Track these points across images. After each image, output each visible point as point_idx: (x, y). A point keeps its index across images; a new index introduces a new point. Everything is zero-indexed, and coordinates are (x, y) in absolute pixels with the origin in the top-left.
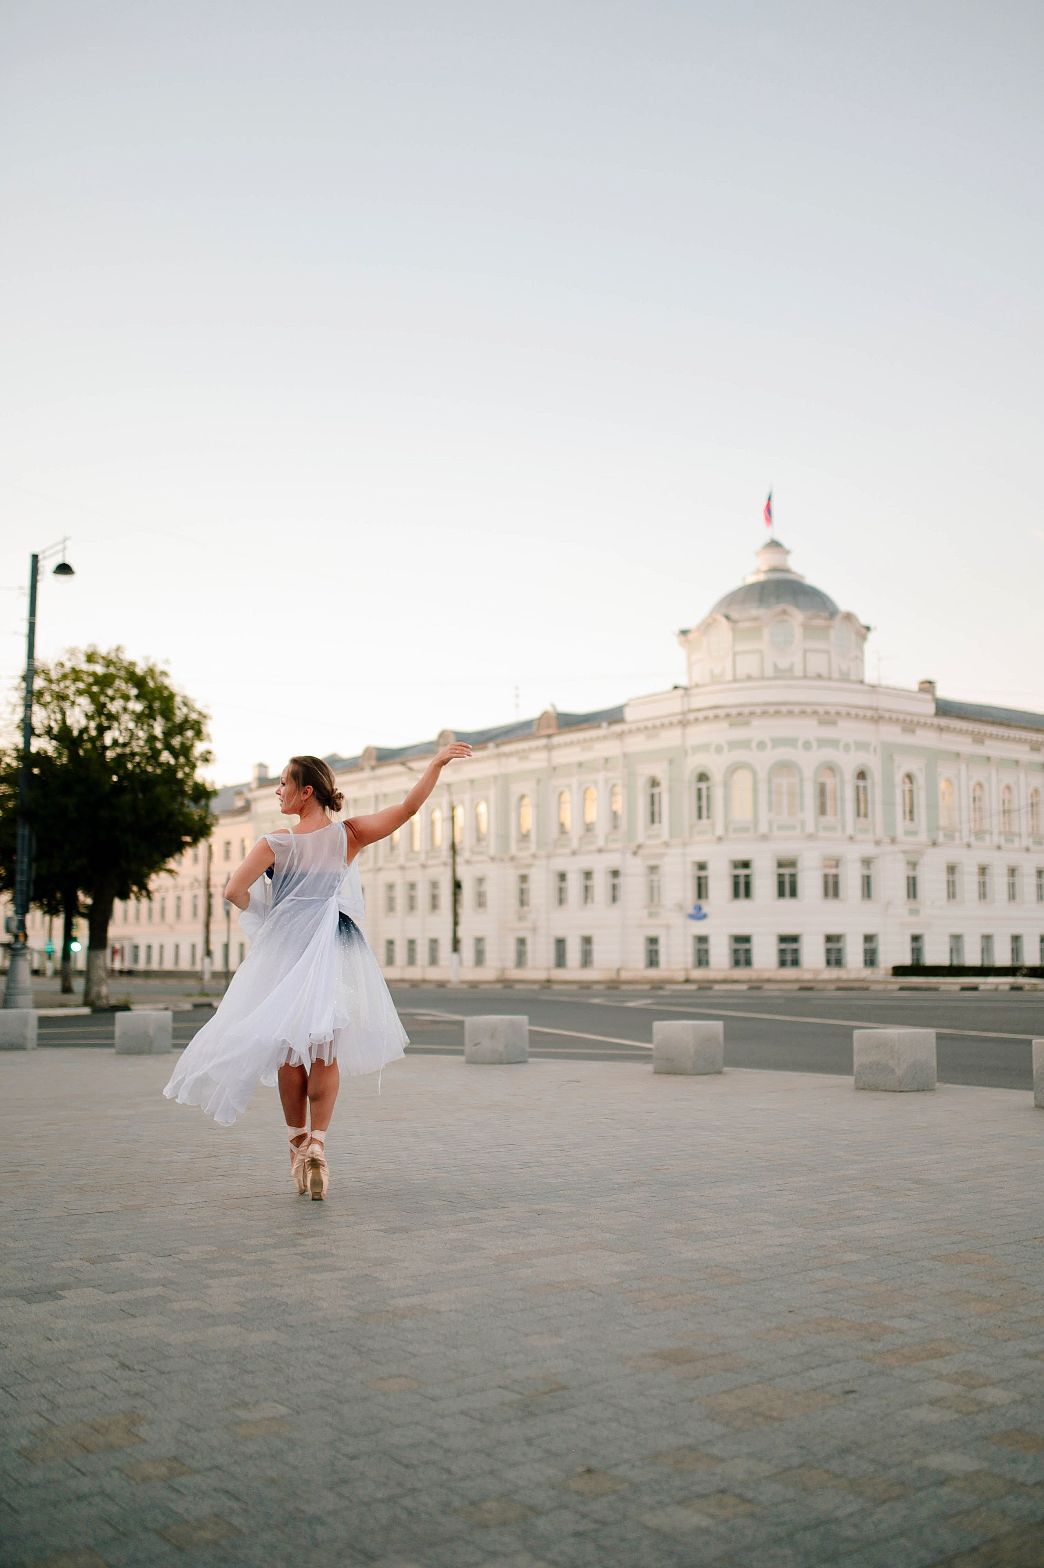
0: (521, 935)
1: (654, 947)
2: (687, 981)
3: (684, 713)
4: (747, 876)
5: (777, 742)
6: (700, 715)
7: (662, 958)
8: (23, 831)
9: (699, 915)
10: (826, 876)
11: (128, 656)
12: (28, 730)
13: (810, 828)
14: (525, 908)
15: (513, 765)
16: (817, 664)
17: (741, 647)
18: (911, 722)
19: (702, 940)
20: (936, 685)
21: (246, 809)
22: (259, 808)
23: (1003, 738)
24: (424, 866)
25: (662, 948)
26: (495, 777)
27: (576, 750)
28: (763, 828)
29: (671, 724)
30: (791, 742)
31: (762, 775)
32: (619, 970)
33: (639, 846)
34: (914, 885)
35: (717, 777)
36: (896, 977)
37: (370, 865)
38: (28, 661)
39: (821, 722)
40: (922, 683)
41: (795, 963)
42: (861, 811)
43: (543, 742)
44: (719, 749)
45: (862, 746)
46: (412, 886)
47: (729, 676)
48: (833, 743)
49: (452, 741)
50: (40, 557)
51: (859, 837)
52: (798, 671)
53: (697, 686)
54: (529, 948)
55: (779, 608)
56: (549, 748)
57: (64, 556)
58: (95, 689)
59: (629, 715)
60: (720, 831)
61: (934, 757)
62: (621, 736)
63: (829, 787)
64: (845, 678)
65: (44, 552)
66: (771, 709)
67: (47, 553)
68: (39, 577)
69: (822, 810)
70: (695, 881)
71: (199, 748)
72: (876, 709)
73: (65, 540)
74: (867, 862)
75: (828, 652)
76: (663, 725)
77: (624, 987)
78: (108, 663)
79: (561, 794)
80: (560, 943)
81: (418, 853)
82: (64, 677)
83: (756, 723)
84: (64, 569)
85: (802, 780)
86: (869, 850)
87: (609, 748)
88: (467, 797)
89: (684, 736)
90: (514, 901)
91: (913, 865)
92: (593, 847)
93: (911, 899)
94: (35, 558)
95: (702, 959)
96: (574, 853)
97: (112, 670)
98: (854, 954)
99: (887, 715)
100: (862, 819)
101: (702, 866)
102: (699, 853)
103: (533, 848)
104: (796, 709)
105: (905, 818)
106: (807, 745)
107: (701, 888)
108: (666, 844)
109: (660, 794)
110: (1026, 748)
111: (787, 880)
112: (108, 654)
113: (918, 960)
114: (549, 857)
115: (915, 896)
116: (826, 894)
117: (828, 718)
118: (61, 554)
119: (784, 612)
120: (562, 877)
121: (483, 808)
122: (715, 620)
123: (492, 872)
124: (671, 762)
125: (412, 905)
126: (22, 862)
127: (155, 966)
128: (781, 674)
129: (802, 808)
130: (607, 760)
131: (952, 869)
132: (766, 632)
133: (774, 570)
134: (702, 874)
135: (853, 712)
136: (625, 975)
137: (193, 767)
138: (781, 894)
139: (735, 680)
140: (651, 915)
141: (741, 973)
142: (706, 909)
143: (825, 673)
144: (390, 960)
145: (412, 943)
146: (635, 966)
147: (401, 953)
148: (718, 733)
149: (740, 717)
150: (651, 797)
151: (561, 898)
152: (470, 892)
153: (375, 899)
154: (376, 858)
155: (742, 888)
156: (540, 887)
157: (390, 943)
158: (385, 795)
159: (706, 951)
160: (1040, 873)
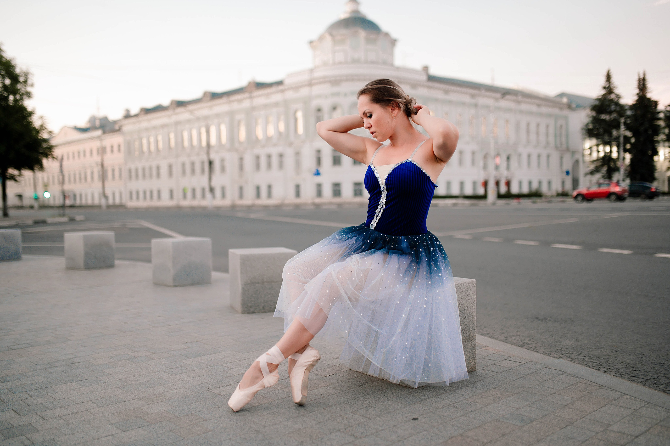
0: (241, 185)
1: (298, 189)
2: (312, 204)
3: (311, 80)
6: (318, 81)
7: (302, 194)
9: (318, 173)
14: (243, 173)
15: (235, 106)
16: (372, 56)
17: (336, 48)
19: (319, 186)
20: (429, 68)
21: (119, 130)
22: (125, 129)
24: (198, 154)
25: (302, 189)
26: (228, 112)
27: (263, 98)
29: (305, 86)
31: (346, 109)
32: (283, 200)
33: (292, 143)
35: (325, 110)
37: (174, 154)
40: (423, 67)
41: (361, 195)
43: (246, 95)
44: (326, 97)
46: (193, 164)
47: (331, 62)
49: (209, 96)
52: (363, 59)
53: (316, 68)
54: (245, 191)
55: (354, 29)
56: (251, 98)
59: (287, 82)
62: (283, 91)
64: (384, 63)
66: (350, 78)
70: (316, 159)
72: (399, 78)
75: (377, 51)
76: (301, 86)
79: (257, 119)
80: (258, 189)
81: (194, 147)
83: (343, 84)
87: (278, 97)
88: (215, 122)
89: (310, 91)
90: (237, 170)
92: (271, 144)
95: (319, 193)
96: (263, 147)
99: (404, 81)
101: (319, 152)
102: (317, 146)
103: (245, 145)
104: (362, 78)
107: (319, 161)
108: (303, 142)
110: (468, 97)
114: (252, 149)
119: (356, 32)
120: (258, 157)
121: (223, 126)
122: (324, 36)
123: (227, 156)
124: (304, 103)
125: (193, 171)
127: (84, 202)
128: (355, 61)
130: (277, 103)
132: (348, 41)
133: (354, 12)
134: (319, 155)
136: (287, 202)
139: (334, 64)
140: (297, 174)
141: (337, 200)
142: (321, 170)
143: (375, 61)
144: (185, 196)
145: (194, 190)
146: (291, 199)
147: (189, 194)
148: (326, 89)
149: (335, 81)
150: (296, 120)
151: (258, 166)
152: (217, 166)
153: (177, 170)
154: (177, 151)
155: (337, 161)
156: (249, 163)
157: (184, 190)
158: (180, 122)
159: (321, 190)
160: (473, 153)
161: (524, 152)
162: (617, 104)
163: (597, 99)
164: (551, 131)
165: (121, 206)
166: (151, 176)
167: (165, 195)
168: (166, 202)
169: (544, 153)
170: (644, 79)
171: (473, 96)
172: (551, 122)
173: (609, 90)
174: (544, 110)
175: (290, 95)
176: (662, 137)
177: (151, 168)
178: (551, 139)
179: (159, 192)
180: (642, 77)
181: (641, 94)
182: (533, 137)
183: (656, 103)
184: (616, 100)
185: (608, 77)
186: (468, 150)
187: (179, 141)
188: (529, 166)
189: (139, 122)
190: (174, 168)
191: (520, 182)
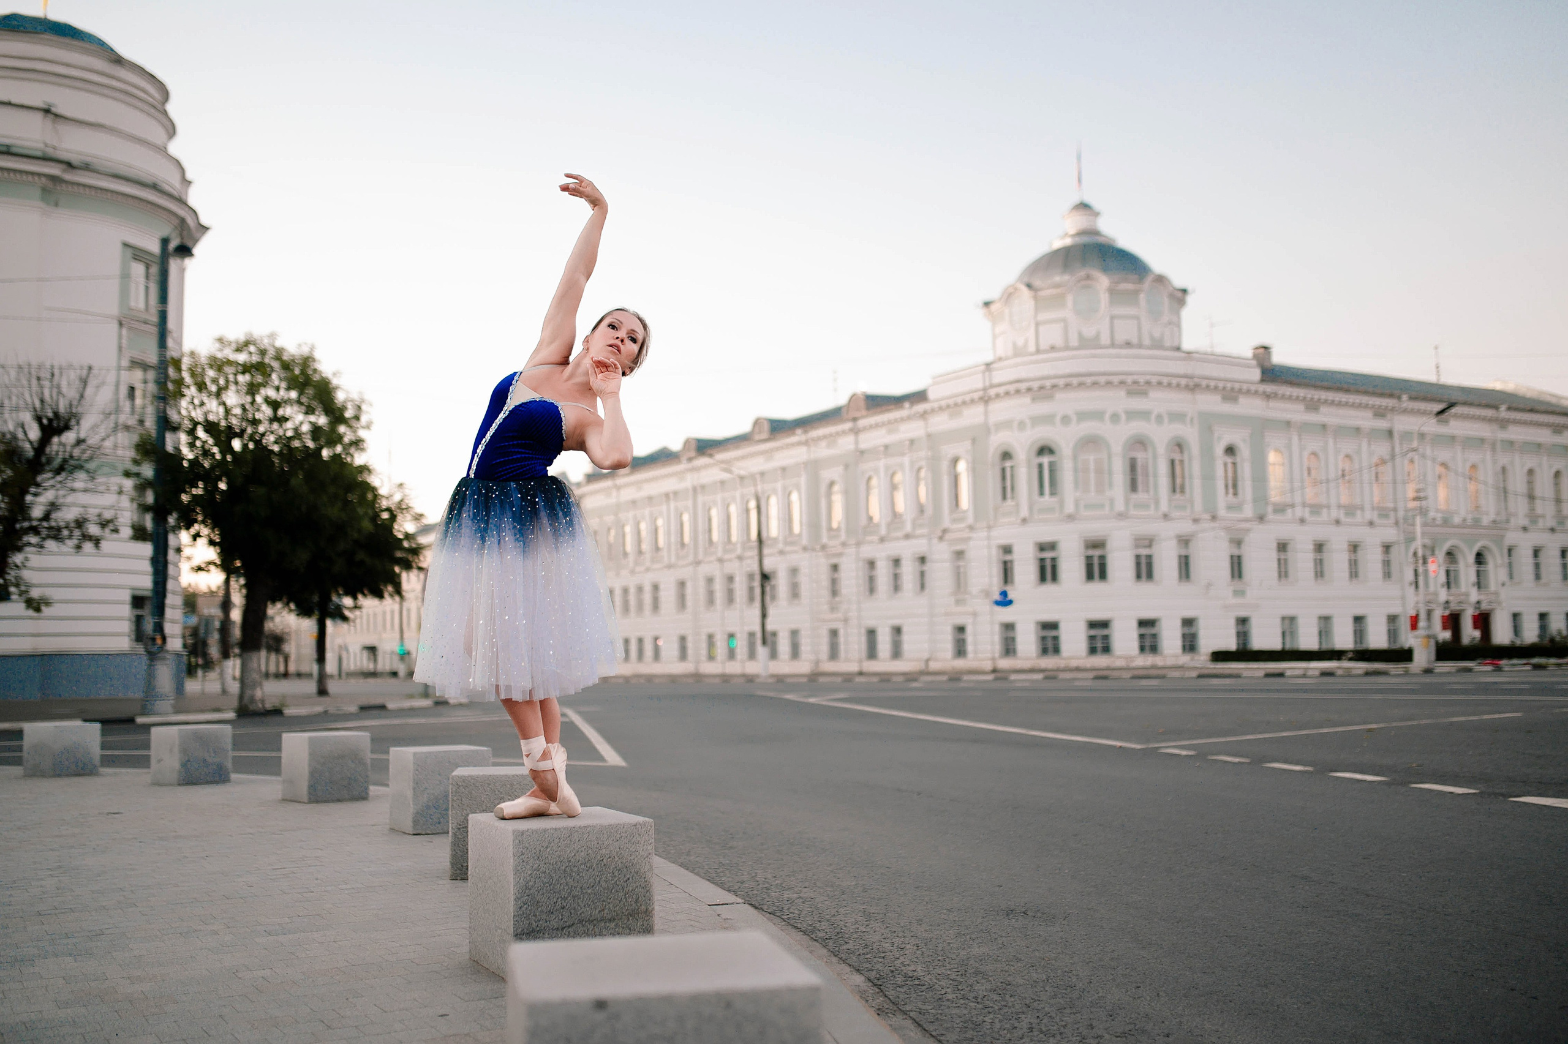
0: (834, 626)
1: (961, 636)
2: (993, 671)
3: (985, 389)
4: (1054, 559)
5: (1083, 416)
6: (1002, 390)
7: (970, 648)
9: (1005, 601)
10: (1138, 557)
13: (1120, 506)
14: (837, 599)
15: (822, 451)
16: (1126, 331)
17: (1043, 316)
18: (1232, 389)
19: (1009, 627)
20: (1271, 350)
23: (1340, 404)
24: (740, 558)
25: (969, 637)
26: (806, 464)
27: (882, 431)
29: (972, 401)
30: (1098, 415)
31: (1067, 451)
32: (927, 661)
33: (945, 531)
34: (1240, 564)
35: (1019, 454)
36: (1215, 663)
37: (691, 558)
38: (158, 352)
39: (1130, 393)
40: (1257, 348)
41: (1107, 649)
42: (1176, 487)
43: (848, 425)
44: (1022, 425)
45: (1177, 417)
46: (730, 579)
47: (1032, 348)
48: (1144, 415)
49: (766, 427)
51: (1175, 514)
52: (1105, 339)
53: (1000, 359)
54: (841, 639)
55: (1082, 273)
56: (856, 432)
57: (181, 238)
59: (932, 394)
60: (1024, 512)
61: (1261, 427)
62: (924, 415)
63: (1139, 463)
66: (1075, 381)
69: (1133, 486)
70: (1001, 566)
72: (1191, 377)
74: (1185, 541)
75: (1137, 318)
76: (964, 403)
78: (261, 351)
79: (869, 479)
80: (871, 633)
81: (735, 544)
83: (1059, 396)
84: (183, 251)
85: (1110, 457)
86: (1185, 527)
87: (914, 429)
88: (779, 485)
89: (986, 413)
90: (825, 593)
91: (1238, 543)
92: (900, 534)
93: (1236, 579)
94: (164, 242)
95: (1009, 648)
96: (882, 540)
97: (266, 357)
98: (1171, 639)
99: (1204, 383)
100: (1178, 496)
101: (1007, 550)
102: (1004, 534)
103: (843, 535)
105: (1227, 493)
106: (1115, 418)
107: (1007, 573)
108: (971, 528)
110: (1369, 414)
111: (1096, 562)
113: (1245, 644)
114: (858, 544)
115: (1240, 576)
116: (1138, 576)
117: (1137, 388)
119: (1088, 277)
120: (872, 564)
121: (795, 497)
122: (1016, 289)
123: (804, 561)
124: (974, 441)
125: (730, 597)
128: (1087, 343)
129: (1111, 485)
130: (912, 442)
131: (1282, 547)
132: (1070, 299)
133: (1083, 233)
134: (1008, 558)
135: (1165, 380)
136: (934, 666)
138: (1090, 576)
139: (1038, 352)
140: (958, 602)
141: (1050, 662)
142: (1011, 596)
143: (1135, 341)
144: (711, 655)
145: (730, 637)
146: (945, 659)
147: (721, 650)
148: (1019, 408)
149: (1042, 391)
150: (956, 479)
151: (871, 587)
152: (781, 583)
153: (695, 593)
154: (696, 554)
155: (1048, 572)
156: (851, 578)
157: (711, 637)
158: (703, 487)
159: (1013, 639)
160: (1387, 548)
161: (1525, 544)
166: (640, 607)
167: (670, 649)
168: (670, 665)
171: (1380, 413)
175: (940, 423)
177: (640, 589)
179: (656, 640)
186: (1372, 540)
187: (701, 526)
188: (1538, 577)
189: (618, 488)
190: (689, 590)
191: (1516, 616)
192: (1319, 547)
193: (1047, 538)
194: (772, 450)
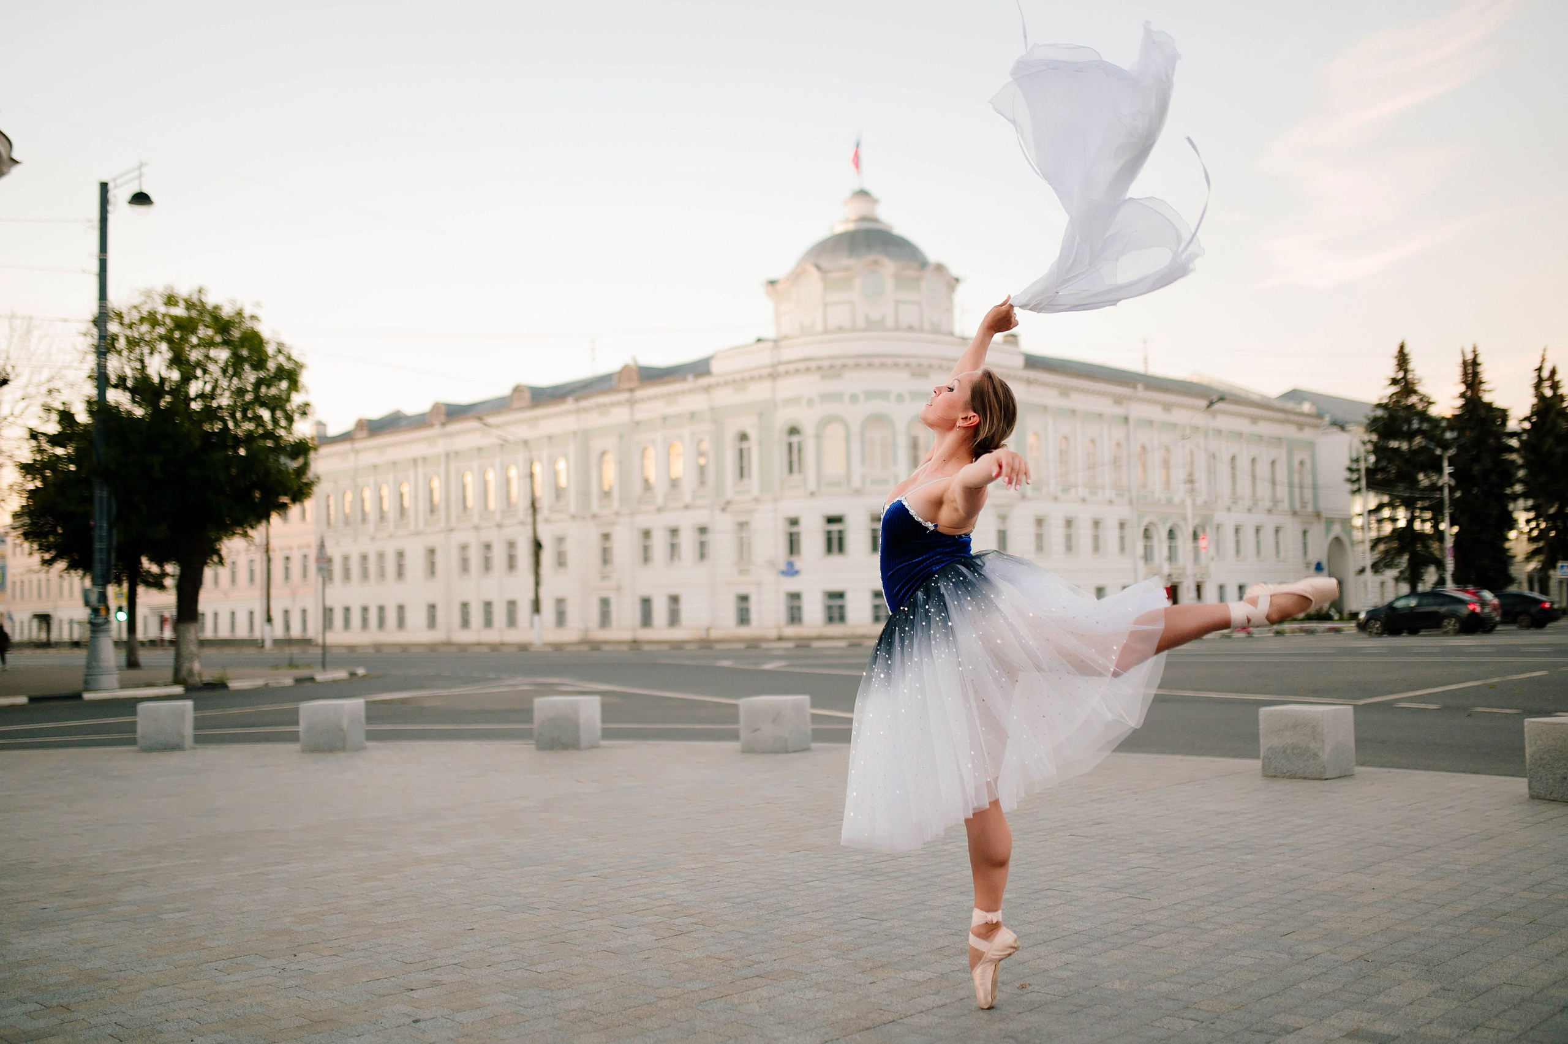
0: (604, 594)
1: (744, 605)
2: (780, 639)
3: (773, 366)
4: (840, 532)
5: (870, 395)
6: (791, 367)
7: (754, 616)
8: (101, 493)
9: (791, 571)
11: (211, 300)
12: (101, 379)
14: (609, 567)
15: (594, 420)
16: (909, 315)
17: (831, 298)
19: (795, 597)
20: (1019, 338)
23: (1088, 391)
24: (499, 526)
25: (753, 606)
26: (575, 433)
27: (661, 403)
28: (856, 482)
29: (761, 377)
30: (884, 395)
31: (855, 429)
32: (708, 629)
33: (728, 503)
34: (1004, 538)
35: (809, 430)
37: (442, 525)
38: (100, 303)
39: (914, 375)
43: (624, 396)
44: (810, 402)
46: (488, 547)
47: (819, 327)
49: (527, 395)
50: (111, 186)
52: (890, 322)
53: (786, 338)
54: (614, 608)
55: (871, 257)
56: (632, 403)
57: (140, 185)
58: (177, 335)
59: (716, 367)
62: (707, 389)
63: (922, 441)
64: (936, 330)
65: (114, 180)
66: (864, 362)
67: (119, 182)
68: (110, 208)
70: (788, 537)
71: (297, 399)
73: (141, 166)
75: (919, 303)
76: (752, 379)
77: (718, 646)
78: (190, 305)
79: (644, 450)
80: (646, 602)
81: (493, 512)
82: (142, 320)
83: (848, 375)
84: (141, 199)
85: (894, 434)
87: (696, 402)
88: (545, 453)
89: (773, 389)
90: (596, 561)
91: (1002, 518)
92: (680, 504)
94: (104, 187)
95: (795, 615)
96: (659, 510)
97: (194, 314)
101: (794, 522)
102: (790, 508)
103: (616, 504)
104: (889, 361)
106: (900, 398)
107: (793, 544)
108: (757, 500)
109: (749, 449)
110: (1110, 401)
112: (190, 296)
114: (633, 514)
117: (920, 370)
118: (136, 182)
119: (876, 262)
120: (647, 534)
121: (561, 465)
122: (804, 270)
123: (573, 530)
124: (761, 415)
125: (487, 566)
126: (101, 527)
127: (209, 635)
128: (873, 326)
129: (895, 462)
130: (693, 414)
131: (1039, 522)
132: (857, 283)
133: (863, 219)
134: (794, 529)
136: (715, 634)
137: (290, 419)
139: (826, 331)
140: (741, 572)
141: (835, 630)
142: (798, 565)
143: (917, 325)
144: (465, 623)
145: (488, 605)
146: (726, 625)
147: (476, 616)
148: (809, 385)
149: (832, 369)
150: (740, 452)
151: (646, 556)
152: (549, 552)
153: (448, 561)
154: (448, 518)
155: (835, 543)
156: (624, 545)
157: (465, 606)
158: (457, 453)
159: (799, 608)
160: (1122, 525)
161: (1228, 520)
162: (1424, 416)
163: (1379, 406)
164: (1282, 474)
165: (306, 642)
166: (382, 574)
167: (416, 618)
168: (417, 632)
169: (1269, 523)
170: (1475, 363)
171: (1118, 400)
172: (1281, 454)
173: (1406, 386)
174: (1266, 429)
175: (724, 397)
176: (1518, 488)
177: (381, 556)
178: (1282, 492)
179: (401, 609)
180: (1470, 357)
181: (1469, 393)
182: (1244, 487)
183: (1503, 414)
184: (1420, 407)
185: (1402, 359)
186: (1111, 518)
187: (455, 494)
188: (1238, 551)
189: (356, 452)
190: (439, 559)
191: (1221, 588)
192: (1069, 523)
193: (834, 512)
194: (537, 418)
